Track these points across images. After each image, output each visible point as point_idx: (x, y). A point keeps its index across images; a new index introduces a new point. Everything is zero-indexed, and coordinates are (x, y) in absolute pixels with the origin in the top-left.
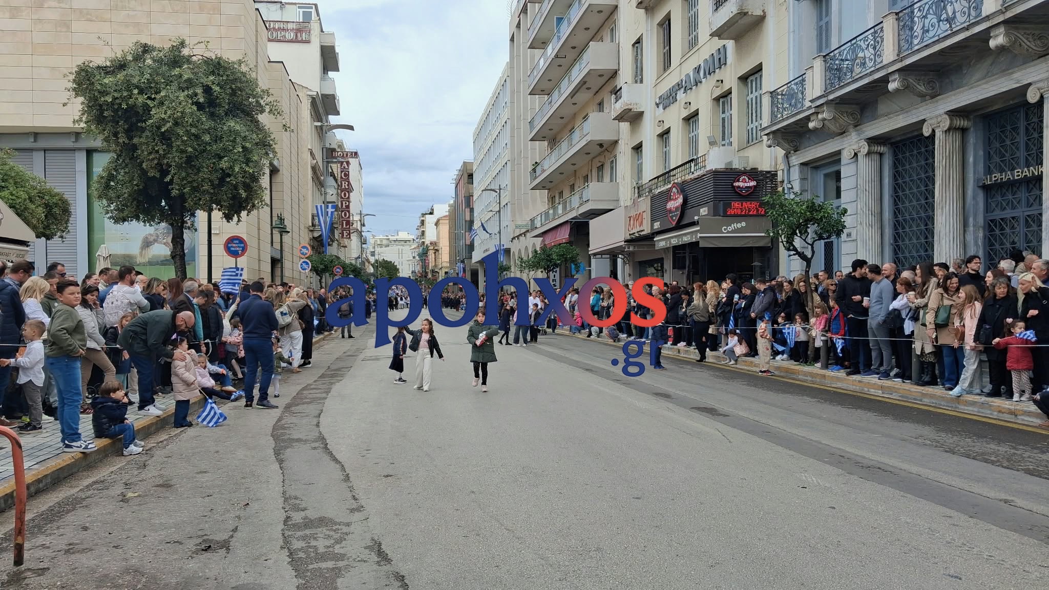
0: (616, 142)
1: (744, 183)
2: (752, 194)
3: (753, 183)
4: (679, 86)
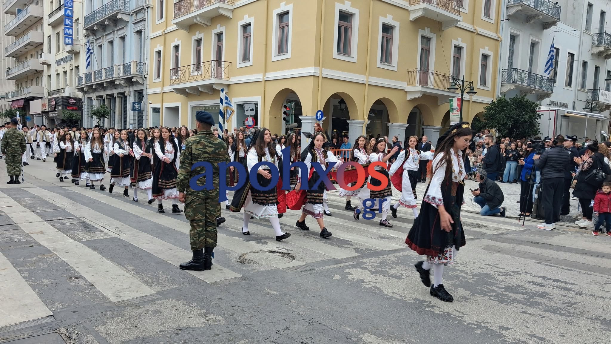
0: (42, 71)
1: (72, 101)
2: (74, 104)
3: (75, 101)
4: (62, 60)
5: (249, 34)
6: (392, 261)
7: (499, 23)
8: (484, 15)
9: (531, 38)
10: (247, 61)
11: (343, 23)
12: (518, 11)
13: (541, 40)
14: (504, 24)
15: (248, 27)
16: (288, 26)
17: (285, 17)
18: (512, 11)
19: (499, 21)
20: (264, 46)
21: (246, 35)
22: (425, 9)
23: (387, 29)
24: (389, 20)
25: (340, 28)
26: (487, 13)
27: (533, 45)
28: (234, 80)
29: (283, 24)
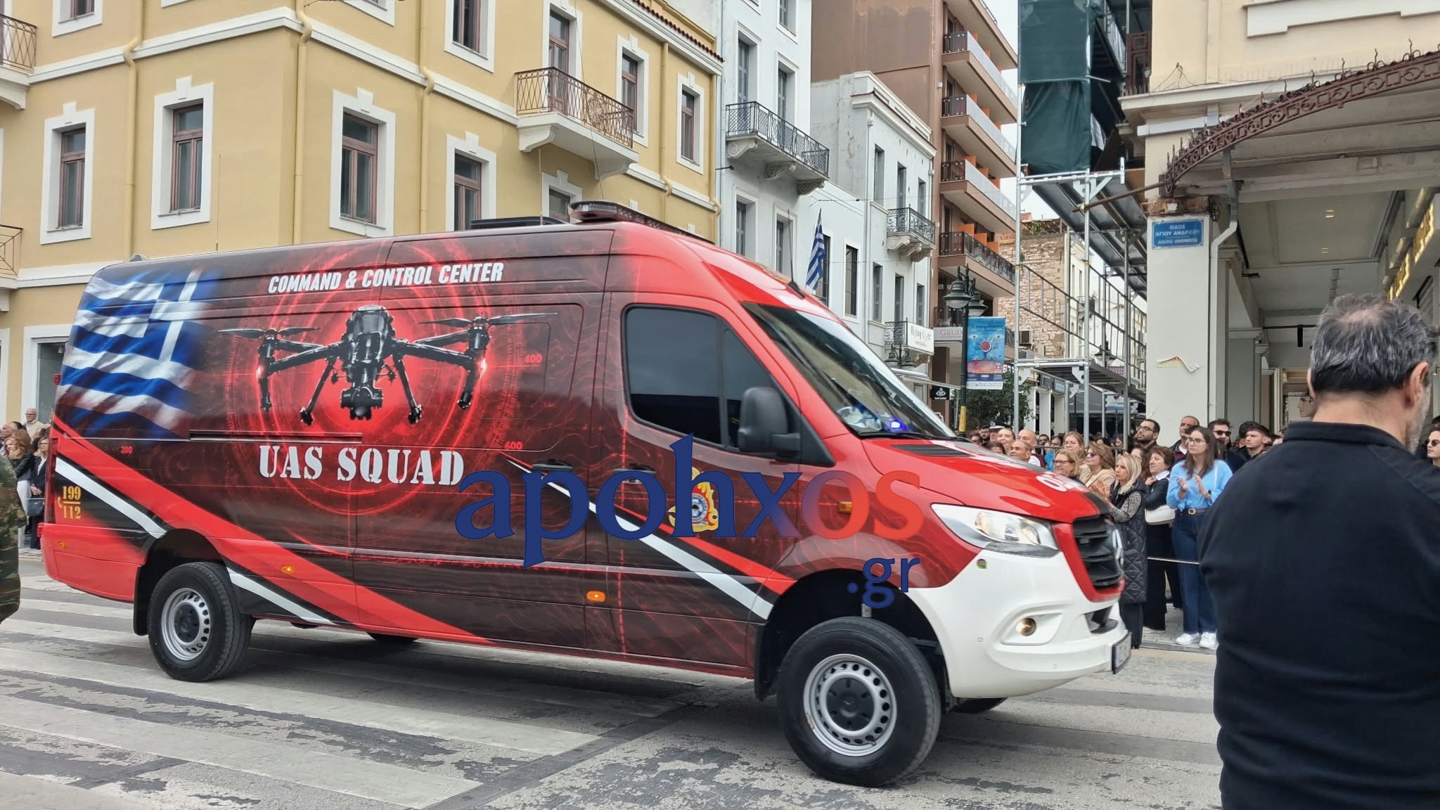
5: (78, 155)
6: (582, 791)
7: (713, 175)
8: (682, 154)
9: (777, 211)
10: (72, 226)
11: (356, 143)
12: (750, 150)
13: (796, 216)
14: (724, 177)
15: (77, 137)
16: (200, 139)
17: (190, 116)
18: (738, 151)
19: (713, 170)
20: (129, 188)
21: (71, 156)
22: (555, 128)
23: (467, 165)
24: (472, 145)
25: (346, 153)
26: (688, 151)
27: (782, 226)
28: (28, 276)
29: (184, 132)
